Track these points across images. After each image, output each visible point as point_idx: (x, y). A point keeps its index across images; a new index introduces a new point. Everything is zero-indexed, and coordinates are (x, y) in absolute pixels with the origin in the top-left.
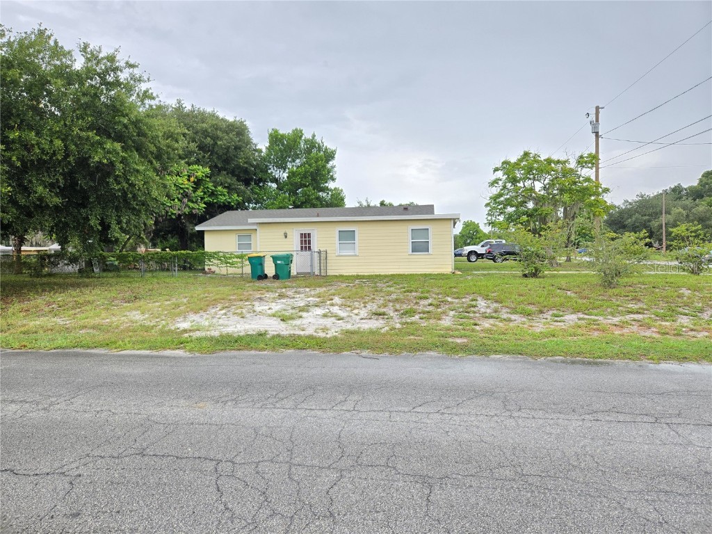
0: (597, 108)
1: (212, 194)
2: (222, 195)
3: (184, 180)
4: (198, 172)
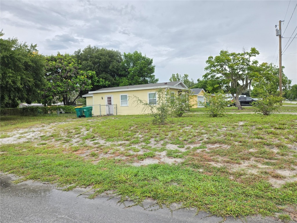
0: (280, 22)
1: (98, 82)
2: (102, 82)
3: (83, 77)
4: (90, 73)
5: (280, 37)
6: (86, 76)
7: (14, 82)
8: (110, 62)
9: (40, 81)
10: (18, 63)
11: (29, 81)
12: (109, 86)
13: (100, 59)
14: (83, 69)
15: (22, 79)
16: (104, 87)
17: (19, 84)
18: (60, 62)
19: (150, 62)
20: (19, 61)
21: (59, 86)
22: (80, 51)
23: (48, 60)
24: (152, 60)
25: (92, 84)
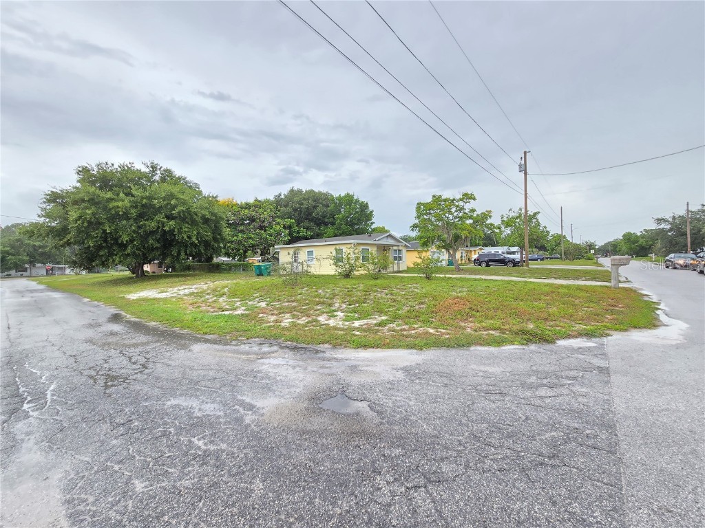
0: (525, 153)
1: (298, 232)
2: (303, 232)
3: (279, 226)
4: (288, 222)
5: (526, 174)
6: (282, 226)
7: (189, 237)
8: (315, 207)
9: (219, 234)
10: (195, 217)
11: (207, 236)
12: (312, 238)
13: (302, 205)
14: (282, 217)
15: (198, 233)
16: (306, 238)
17: (194, 239)
18: (254, 210)
19: (364, 206)
20: (196, 215)
21: (250, 238)
22: (280, 195)
23: (242, 207)
24: (367, 204)
25: (290, 234)
